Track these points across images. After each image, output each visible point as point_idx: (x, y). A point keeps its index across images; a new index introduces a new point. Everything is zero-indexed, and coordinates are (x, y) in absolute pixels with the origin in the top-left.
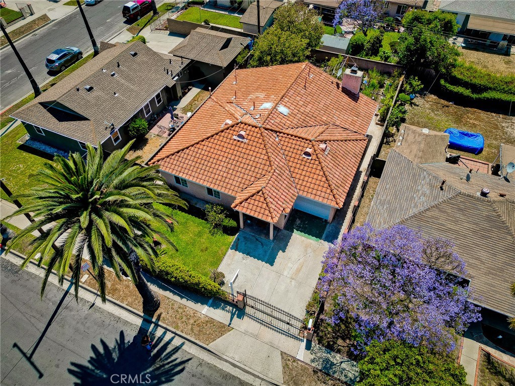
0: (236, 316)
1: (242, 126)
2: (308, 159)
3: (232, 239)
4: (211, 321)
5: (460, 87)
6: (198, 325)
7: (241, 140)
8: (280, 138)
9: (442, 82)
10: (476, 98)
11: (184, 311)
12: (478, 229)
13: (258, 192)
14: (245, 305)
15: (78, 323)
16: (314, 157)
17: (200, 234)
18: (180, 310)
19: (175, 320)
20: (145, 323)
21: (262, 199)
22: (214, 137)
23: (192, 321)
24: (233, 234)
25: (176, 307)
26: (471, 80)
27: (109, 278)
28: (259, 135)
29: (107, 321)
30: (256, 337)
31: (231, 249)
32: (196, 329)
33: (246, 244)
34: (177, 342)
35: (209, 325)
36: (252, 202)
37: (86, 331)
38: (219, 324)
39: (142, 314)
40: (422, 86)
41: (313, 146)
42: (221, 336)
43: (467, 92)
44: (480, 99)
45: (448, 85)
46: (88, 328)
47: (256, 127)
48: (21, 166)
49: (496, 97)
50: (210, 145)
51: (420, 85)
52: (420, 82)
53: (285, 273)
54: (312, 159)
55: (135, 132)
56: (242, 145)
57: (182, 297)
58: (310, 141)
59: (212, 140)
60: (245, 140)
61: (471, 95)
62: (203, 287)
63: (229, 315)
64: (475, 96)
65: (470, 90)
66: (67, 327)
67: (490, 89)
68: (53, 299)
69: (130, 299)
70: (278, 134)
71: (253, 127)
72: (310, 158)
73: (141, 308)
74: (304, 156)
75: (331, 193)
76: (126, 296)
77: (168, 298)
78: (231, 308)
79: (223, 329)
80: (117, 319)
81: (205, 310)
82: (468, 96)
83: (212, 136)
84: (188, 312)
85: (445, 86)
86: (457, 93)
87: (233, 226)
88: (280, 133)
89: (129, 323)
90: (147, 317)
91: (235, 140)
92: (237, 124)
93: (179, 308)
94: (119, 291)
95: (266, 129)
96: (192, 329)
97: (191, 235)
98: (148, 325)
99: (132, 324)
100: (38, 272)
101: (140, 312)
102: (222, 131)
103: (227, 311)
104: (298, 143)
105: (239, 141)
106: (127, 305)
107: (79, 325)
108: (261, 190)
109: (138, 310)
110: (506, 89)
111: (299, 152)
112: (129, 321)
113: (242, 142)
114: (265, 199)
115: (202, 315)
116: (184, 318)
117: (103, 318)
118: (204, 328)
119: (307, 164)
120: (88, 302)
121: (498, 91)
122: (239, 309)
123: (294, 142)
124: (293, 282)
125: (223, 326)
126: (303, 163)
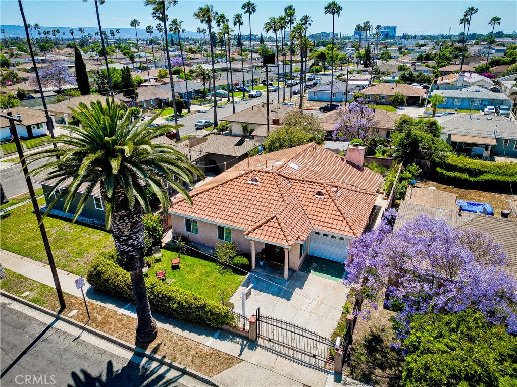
0: (247, 347)
1: (256, 173)
2: (321, 198)
3: (243, 279)
4: (216, 353)
5: (456, 172)
6: (201, 357)
7: (255, 183)
8: (292, 183)
9: (439, 169)
10: (474, 181)
11: (185, 343)
12: (509, 245)
13: (272, 219)
14: (257, 336)
15: (55, 354)
16: (327, 196)
17: (207, 274)
18: (180, 343)
19: (172, 351)
20: (136, 357)
21: (276, 225)
22: (228, 183)
23: (193, 353)
24: (244, 274)
25: (175, 338)
26: (465, 166)
27: (101, 313)
28: (271, 179)
29: (90, 354)
30: (271, 369)
31: (243, 286)
32: (198, 361)
33: (257, 283)
34: (172, 374)
35: (213, 357)
36: (266, 228)
37: (63, 362)
38: (226, 356)
39: (134, 347)
40: (421, 170)
41: (325, 188)
42: (228, 368)
43: (465, 176)
44: (478, 181)
45: (444, 172)
46: (66, 360)
47: (269, 173)
48: (30, 225)
49: (493, 178)
50: (224, 189)
51: (418, 169)
52: (418, 167)
53: (304, 308)
54: (324, 198)
55: (151, 196)
56: (256, 187)
57: (183, 329)
58: (322, 184)
59: (226, 186)
60: (258, 183)
61: (468, 178)
62: (210, 311)
63: (240, 346)
64: (472, 179)
65: (466, 174)
66: (41, 358)
67: (485, 172)
68: (31, 332)
69: (121, 332)
70: (290, 180)
71: (266, 173)
72: (323, 197)
73: (134, 340)
74: (316, 196)
75: (347, 226)
76: (118, 328)
77: (167, 331)
78: (241, 340)
79: (230, 361)
80: (103, 352)
81: (210, 342)
82: (466, 179)
83: (227, 182)
84: (189, 344)
85: (442, 173)
86: (455, 177)
87: (244, 263)
88: (292, 179)
89: (116, 356)
90: (139, 350)
91: (249, 184)
92: (251, 172)
93: (179, 340)
94: (110, 324)
95: (279, 175)
96: (192, 360)
97: (198, 275)
98: (140, 358)
99: (119, 357)
100: (21, 309)
101: (132, 344)
102: (237, 178)
103: (236, 342)
104: (310, 186)
105: (252, 184)
106: (117, 337)
107: (56, 357)
108: (275, 216)
109: (130, 342)
110: (500, 172)
111: (311, 193)
112: (116, 354)
113: (256, 185)
114: (279, 225)
115: (206, 347)
116: (184, 350)
117: (86, 351)
118: (207, 359)
119: (320, 202)
120: (71, 335)
121: (493, 173)
122: (251, 341)
123: (306, 186)
124: (313, 316)
125: (232, 358)
126: (316, 202)
